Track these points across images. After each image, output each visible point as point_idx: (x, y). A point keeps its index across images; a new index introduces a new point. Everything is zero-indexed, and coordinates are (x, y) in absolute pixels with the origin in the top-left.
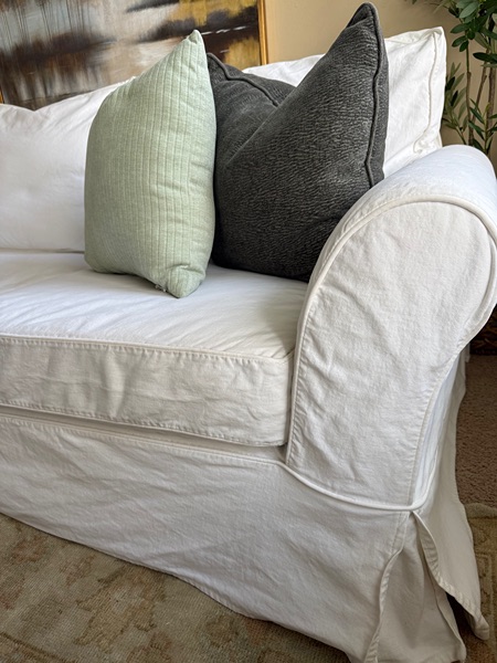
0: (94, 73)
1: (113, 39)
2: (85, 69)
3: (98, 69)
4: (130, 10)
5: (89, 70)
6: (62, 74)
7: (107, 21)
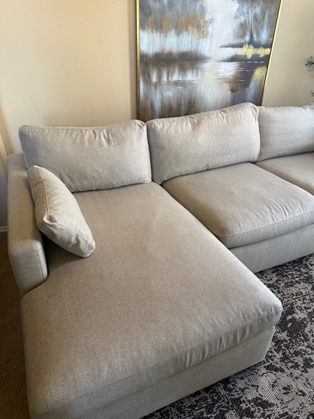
0: (197, 72)
1: (210, 58)
2: (193, 70)
3: (199, 70)
4: (221, 47)
5: (195, 71)
6: (180, 71)
7: (209, 49)
